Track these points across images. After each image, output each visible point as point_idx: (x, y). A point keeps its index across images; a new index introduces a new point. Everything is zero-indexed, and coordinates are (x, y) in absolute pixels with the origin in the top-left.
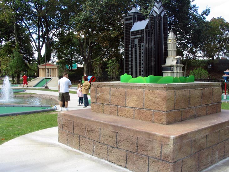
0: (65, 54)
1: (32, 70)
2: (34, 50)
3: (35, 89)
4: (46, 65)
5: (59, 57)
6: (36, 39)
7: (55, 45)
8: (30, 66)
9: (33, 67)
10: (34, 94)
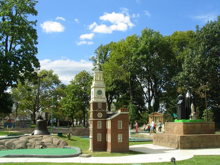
0: (172, 104)
1: (143, 118)
2: (145, 101)
3: (145, 133)
4: (154, 114)
5: (167, 107)
6: (147, 92)
7: (164, 96)
8: (141, 115)
9: (144, 115)
10: (144, 135)
